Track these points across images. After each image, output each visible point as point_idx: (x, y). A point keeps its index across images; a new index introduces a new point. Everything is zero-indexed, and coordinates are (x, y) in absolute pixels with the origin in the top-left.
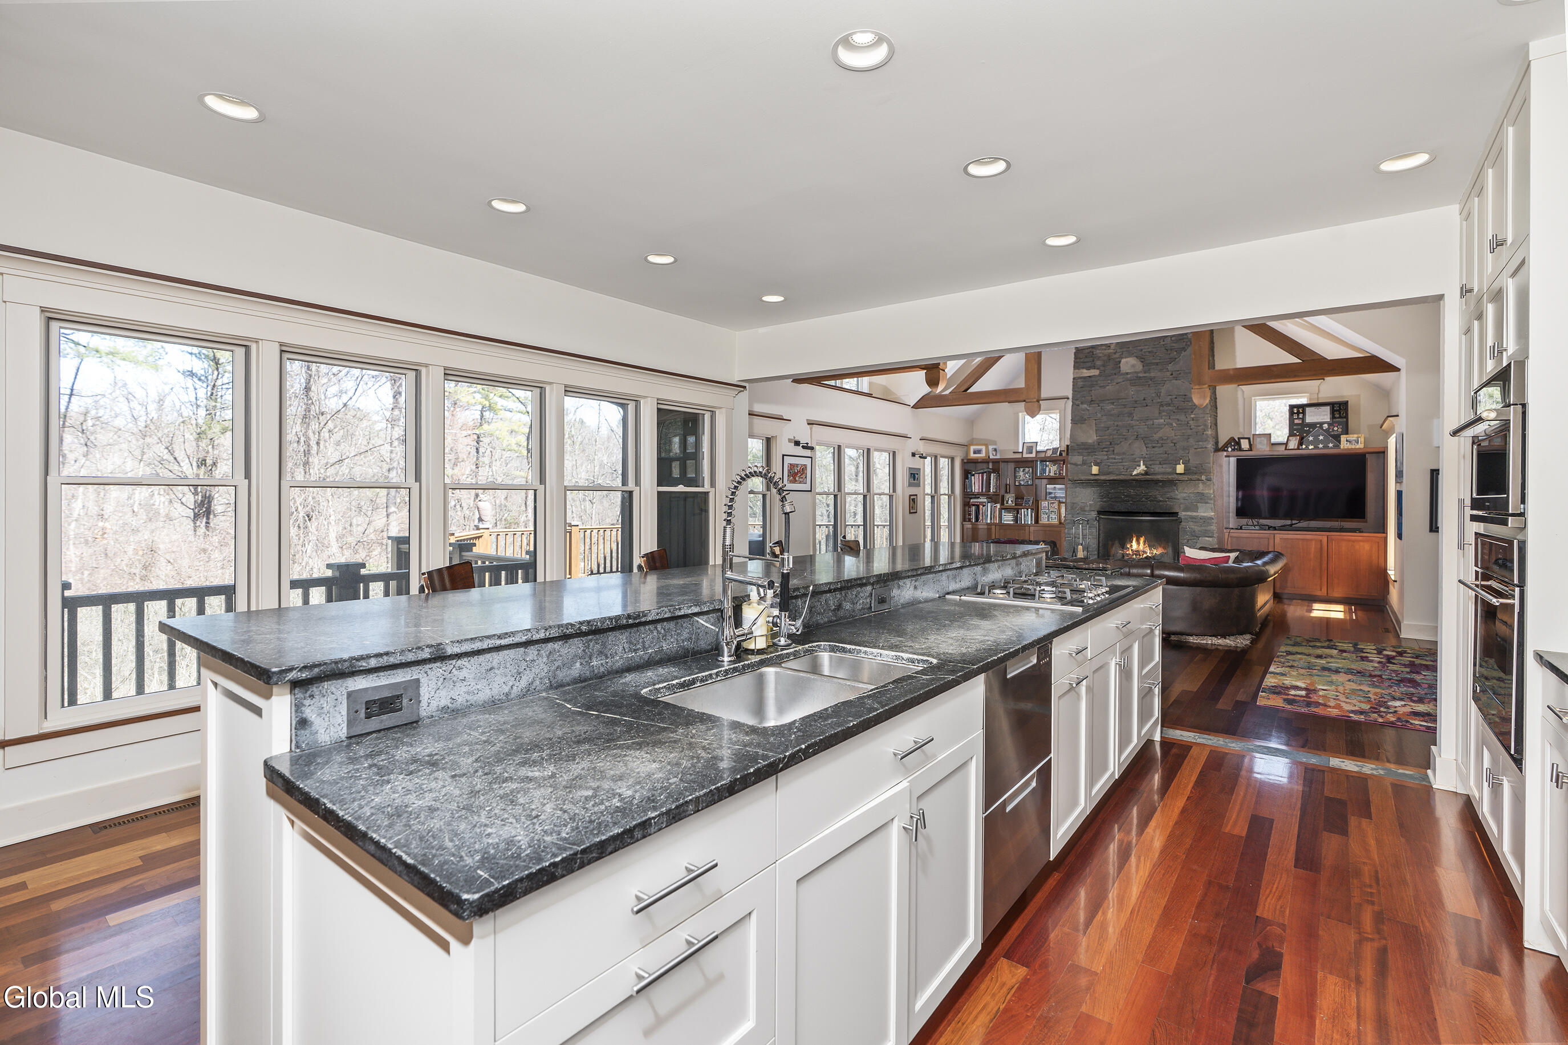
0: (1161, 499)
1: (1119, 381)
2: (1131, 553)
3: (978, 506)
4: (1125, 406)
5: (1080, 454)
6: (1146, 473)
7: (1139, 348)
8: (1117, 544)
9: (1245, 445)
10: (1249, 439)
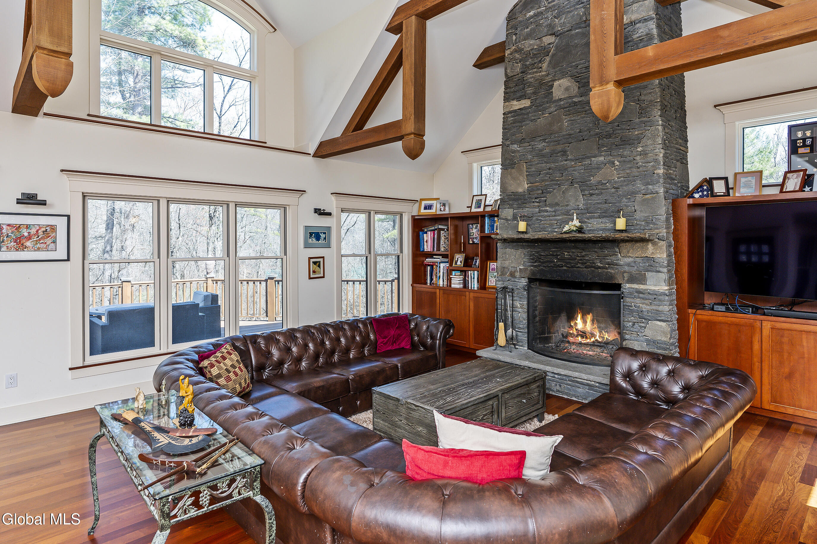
0: (599, 264)
1: (552, 109)
2: (575, 332)
3: (432, 266)
4: (558, 142)
5: (511, 207)
6: (580, 230)
7: (573, 64)
8: (563, 317)
9: (719, 187)
10: (726, 179)
